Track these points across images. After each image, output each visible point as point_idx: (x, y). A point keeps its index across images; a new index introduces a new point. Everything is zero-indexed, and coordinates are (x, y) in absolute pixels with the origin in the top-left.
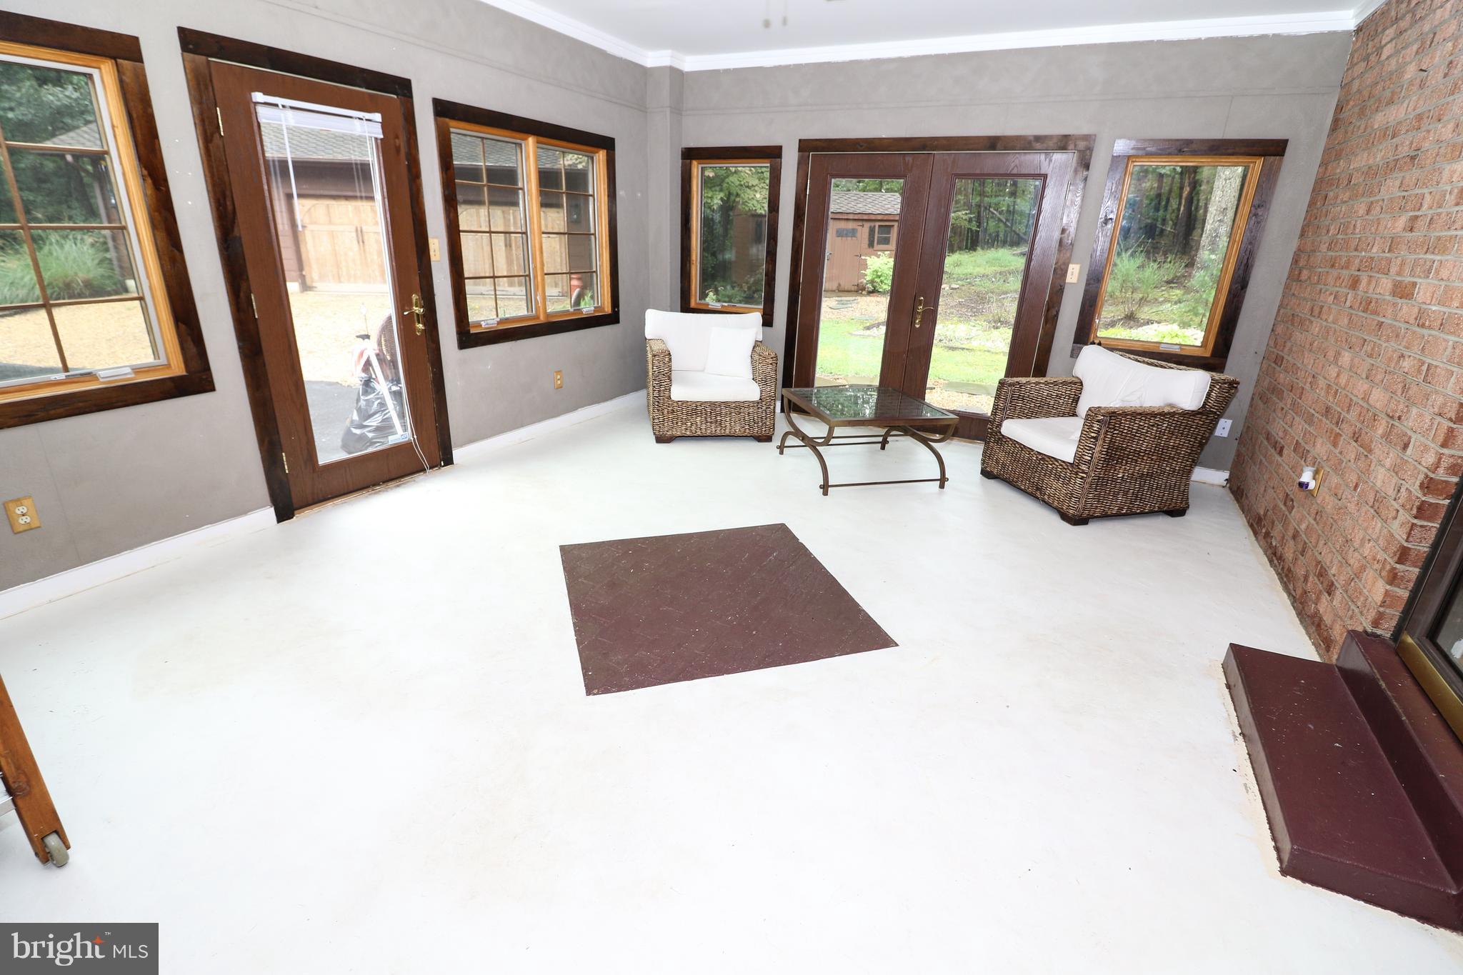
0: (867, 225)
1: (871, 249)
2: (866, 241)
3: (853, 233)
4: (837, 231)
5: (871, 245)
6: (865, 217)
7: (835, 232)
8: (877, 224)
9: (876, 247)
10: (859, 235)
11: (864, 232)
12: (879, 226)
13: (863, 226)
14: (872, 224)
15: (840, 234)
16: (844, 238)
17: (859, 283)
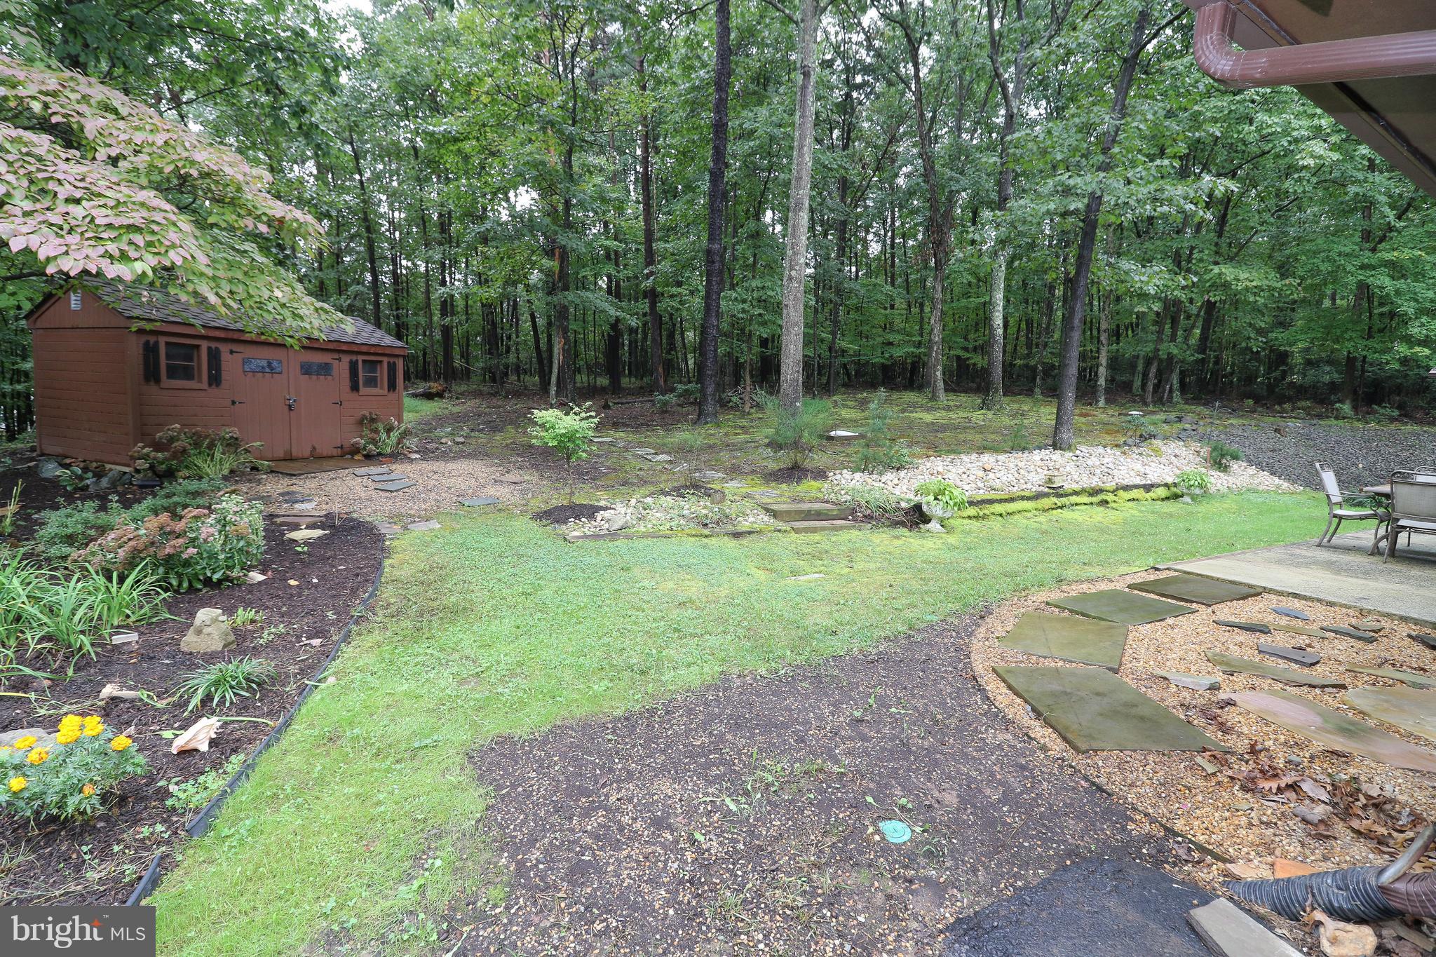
0: (346, 359)
1: (355, 395)
2: (346, 382)
3: (325, 369)
4: (302, 367)
5: (355, 387)
6: (344, 348)
7: (298, 367)
8: (360, 358)
9: (363, 390)
10: (335, 372)
11: (342, 367)
12: (364, 361)
13: (339, 360)
14: (354, 358)
15: (307, 370)
16: (314, 377)
17: (346, 445)
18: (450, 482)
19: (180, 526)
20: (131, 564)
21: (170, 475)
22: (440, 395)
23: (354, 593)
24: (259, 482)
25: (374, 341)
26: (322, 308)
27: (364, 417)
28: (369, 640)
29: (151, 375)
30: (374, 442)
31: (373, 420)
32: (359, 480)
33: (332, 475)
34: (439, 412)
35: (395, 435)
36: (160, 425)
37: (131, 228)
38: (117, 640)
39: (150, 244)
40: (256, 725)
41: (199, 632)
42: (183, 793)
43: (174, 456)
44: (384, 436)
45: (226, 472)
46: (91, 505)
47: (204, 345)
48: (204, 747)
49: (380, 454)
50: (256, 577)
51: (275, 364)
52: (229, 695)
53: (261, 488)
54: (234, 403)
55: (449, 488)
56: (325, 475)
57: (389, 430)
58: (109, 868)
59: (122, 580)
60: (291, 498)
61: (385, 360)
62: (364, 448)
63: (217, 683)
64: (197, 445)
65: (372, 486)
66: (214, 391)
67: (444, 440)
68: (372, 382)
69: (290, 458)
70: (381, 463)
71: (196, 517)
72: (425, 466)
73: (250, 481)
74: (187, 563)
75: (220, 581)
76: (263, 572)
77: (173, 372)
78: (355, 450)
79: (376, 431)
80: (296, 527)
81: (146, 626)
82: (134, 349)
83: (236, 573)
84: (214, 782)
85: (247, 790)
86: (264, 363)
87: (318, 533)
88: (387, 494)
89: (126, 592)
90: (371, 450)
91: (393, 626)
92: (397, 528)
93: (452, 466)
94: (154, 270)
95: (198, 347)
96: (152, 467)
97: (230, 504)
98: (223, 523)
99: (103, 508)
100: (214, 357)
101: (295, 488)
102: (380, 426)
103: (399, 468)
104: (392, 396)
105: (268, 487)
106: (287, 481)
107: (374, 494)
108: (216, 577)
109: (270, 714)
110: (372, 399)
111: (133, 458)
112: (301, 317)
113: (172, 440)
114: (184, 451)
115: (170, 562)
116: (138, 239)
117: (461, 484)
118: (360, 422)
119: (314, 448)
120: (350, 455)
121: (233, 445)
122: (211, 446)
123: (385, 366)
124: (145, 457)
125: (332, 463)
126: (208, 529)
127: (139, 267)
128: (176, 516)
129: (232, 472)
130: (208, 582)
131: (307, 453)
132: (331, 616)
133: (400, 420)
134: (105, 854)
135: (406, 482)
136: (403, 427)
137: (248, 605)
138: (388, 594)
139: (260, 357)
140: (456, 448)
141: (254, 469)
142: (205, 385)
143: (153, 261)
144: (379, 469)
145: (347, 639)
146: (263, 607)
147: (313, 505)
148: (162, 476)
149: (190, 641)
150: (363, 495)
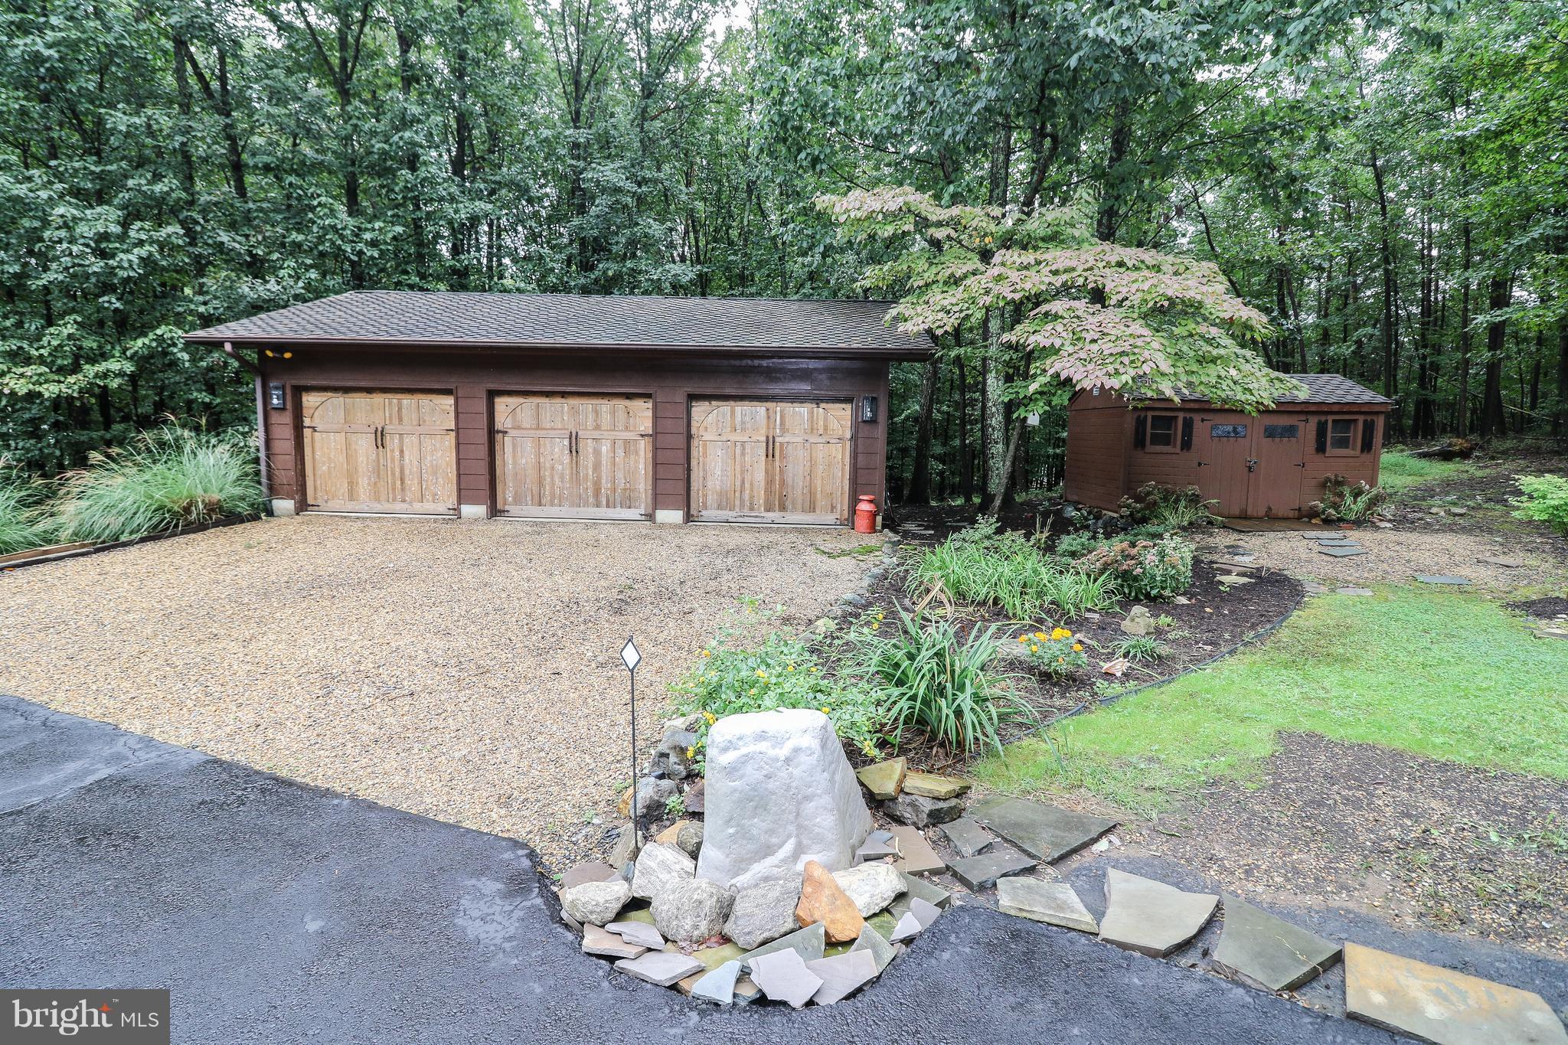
0: (1313, 421)
1: (1320, 456)
2: (1312, 444)
3: (1290, 431)
4: (1266, 430)
5: (1321, 448)
6: (1313, 409)
7: (1262, 430)
8: (1331, 418)
10: (1300, 433)
11: (1308, 429)
12: (1334, 421)
13: (1307, 421)
14: (1323, 418)
15: (1271, 433)
16: (1277, 440)
17: (1305, 508)
18: (1414, 555)
19: (1134, 551)
20: (1102, 572)
21: (1144, 520)
22: (1465, 455)
23: (1253, 627)
24: (1211, 535)
25: (1350, 399)
26: (1278, 379)
27: (1328, 480)
28: (1248, 659)
29: (1139, 442)
30: (1335, 506)
31: (1338, 483)
32: (1306, 542)
33: (1280, 535)
34: (1454, 475)
35: (1362, 500)
36: (1142, 482)
37: (1123, 353)
38: (1088, 615)
39: (1132, 362)
40: (1151, 676)
41: (1133, 620)
42: (1100, 684)
43: (1147, 507)
44: (1349, 500)
45: (1185, 523)
46: (1087, 534)
47: (1181, 415)
48: (1119, 674)
49: (1340, 520)
50: (1183, 600)
51: (1240, 429)
52: (1139, 655)
53: (1211, 539)
54: (1200, 464)
55: (1408, 561)
56: (1272, 535)
57: (1357, 494)
58: (1063, 701)
59: (1095, 580)
60: (1233, 550)
61: (1361, 418)
62: (1323, 512)
63: (1134, 647)
64: (1165, 499)
65: (1316, 548)
66: (1185, 454)
67: (1434, 510)
68: (1343, 443)
69: (1244, 516)
70: (1340, 528)
71: (1145, 547)
72: (1392, 536)
73: (1203, 533)
74: (1136, 579)
75: (1155, 598)
76: (1190, 599)
77: (1157, 440)
78: (1313, 514)
79: (1341, 495)
80: (1228, 572)
81: (1105, 612)
82: (1129, 423)
83: (1167, 593)
84: (1117, 688)
85: (1132, 698)
86: (1230, 428)
87: (1246, 580)
88: (1331, 559)
89: (1096, 588)
90: (1330, 514)
91: (1274, 654)
92: (1324, 589)
93: (1428, 538)
94: (1133, 379)
95: (1176, 418)
96: (1132, 514)
97: (1169, 543)
98: (1162, 555)
99: (1094, 538)
100: (1188, 425)
101: (1241, 543)
102: (1347, 491)
103: (1354, 536)
104: (1366, 457)
105: (1218, 540)
106: (1236, 536)
107: (1315, 557)
108: (1154, 592)
109: (1161, 674)
110: (1339, 461)
111: (1120, 507)
112: (1250, 390)
113: (1149, 494)
114: (1155, 503)
115: (1126, 576)
116: (1126, 360)
117: (1425, 558)
118: (1323, 485)
119: (1270, 509)
120: (1305, 518)
121: (1194, 500)
122: (1177, 501)
123: (1360, 425)
124: (1128, 506)
125: (1283, 524)
126: (1151, 558)
127: (1124, 378)
128: (1133, 545)
129: (1191, 524)
130: (1148, 596)
131: (1262, 512)
132: (1227, 636)
133: (1373, 483)
134: (1063, 696)
135: (1359, 549)
136: (1374, 492)
137: (1168, 613)
138: (1284, 634)
139: (1226, 425)
140: (1449, 520)
141: (1210, 523)
142: (1178, 449)
143: (1132, 372)
144: (1333, 534)
145: (1232, 652)
146: (1180, 619)
147: (1251, 558)
148: (1136, 521)
149: (1126, 625)
150: (1303, 556)
